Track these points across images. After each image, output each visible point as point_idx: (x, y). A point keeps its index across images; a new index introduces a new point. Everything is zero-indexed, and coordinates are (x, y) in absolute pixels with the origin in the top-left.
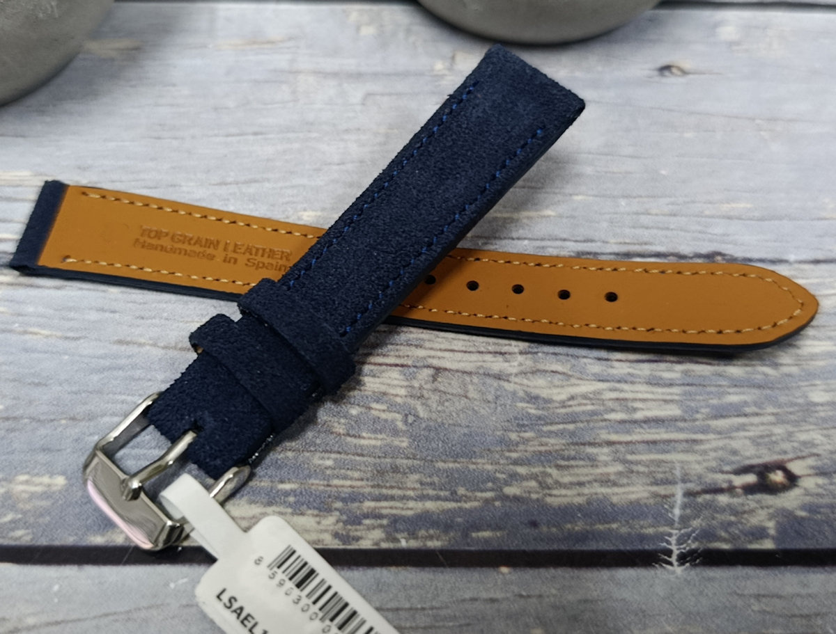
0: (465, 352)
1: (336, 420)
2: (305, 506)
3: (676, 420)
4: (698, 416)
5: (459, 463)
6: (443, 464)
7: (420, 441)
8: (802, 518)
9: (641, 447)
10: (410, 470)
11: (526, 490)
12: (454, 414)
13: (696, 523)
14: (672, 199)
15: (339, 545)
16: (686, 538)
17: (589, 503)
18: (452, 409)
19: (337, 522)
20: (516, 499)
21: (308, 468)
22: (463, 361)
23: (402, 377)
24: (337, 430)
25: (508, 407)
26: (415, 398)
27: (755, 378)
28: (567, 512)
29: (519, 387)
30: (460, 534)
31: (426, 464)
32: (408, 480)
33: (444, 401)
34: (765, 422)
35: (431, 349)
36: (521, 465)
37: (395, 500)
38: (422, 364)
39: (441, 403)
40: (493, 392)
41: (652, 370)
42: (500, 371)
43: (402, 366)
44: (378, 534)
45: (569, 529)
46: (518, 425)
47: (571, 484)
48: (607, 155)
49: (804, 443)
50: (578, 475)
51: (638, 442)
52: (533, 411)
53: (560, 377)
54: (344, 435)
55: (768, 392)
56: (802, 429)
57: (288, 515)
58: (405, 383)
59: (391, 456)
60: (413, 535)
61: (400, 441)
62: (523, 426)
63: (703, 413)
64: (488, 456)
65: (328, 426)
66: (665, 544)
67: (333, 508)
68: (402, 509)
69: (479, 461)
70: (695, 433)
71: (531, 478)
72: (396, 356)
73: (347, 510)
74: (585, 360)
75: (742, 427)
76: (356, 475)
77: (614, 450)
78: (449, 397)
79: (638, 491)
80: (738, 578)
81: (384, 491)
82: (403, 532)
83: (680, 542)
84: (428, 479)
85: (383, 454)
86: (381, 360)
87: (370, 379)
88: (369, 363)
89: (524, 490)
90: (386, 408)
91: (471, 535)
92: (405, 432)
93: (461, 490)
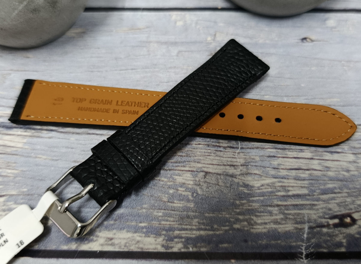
0: (218, 165)
1: (164, 195)
2: (150, 233)
3: (306, 195)
4: (315, 193)
5: (215, 214)
6: (208, 214)
7: (198, 204)
8: (358, 238)
9: (291, 207)
10: (194, 217)
11: (243, 226)
12: (213, 193)
13: (313, 240)
14: (306, 97)
15: (164, 250)
16: (309, 247)
17: (269, 232)
18: (212, 190)
19: (163, 240)
20: (238, 229)
21: (152, 217)
22: (217, 169)
23: (191, 176)
24: (164, 200)
25: (235, 189)
26: (197, 186)
27: (339, 177)
28: (259, 236)
29: (240, 180)
30: (214, 245)
31: (201, 214)
32: (193, 222)
33: (209, 187)
34: (343, 196)
35: (204, 164)
36: (241, 215)
37: (188, 230)
38: (200, 170)
39: (208, 188)
40: (229, 183)
41: (296, 173)
42: (233, 174)
43: (192, 171)
44: (180, 245)
45: (260, 243)
46: (240, 197)
47: (261, 223)
48: (279, 77)
49: (359, 206)
50: (264, 219)
51: (290, 205)
52: (246, 191)
53: (258, 176)
54: (167, 202)
55: (345, 183)
56: (359, 199)
57: (143, 237)
58: (193, 179)
59: (186, 211)
60: (195, 246)
61: (190, 205)
62: (242, 197)
63: (317, 192)
64: (227, 211)
65: (160, 198)
66: (300, 250)
67: (162, 234)
68: (191, 234)
69: (223, 213)
70: (313, 201)
71: (245, 221)
72: (189, 167)
73: (168, 235)
74: (268, 169)
75: (333, 199)
76: (172, 219)
77: (280, 208)
78: (211, 185)
79: (289, 227)
81: (183, 226)
82: (191, 244)
83: (306, 249)
84: (202, 221)
85: (183, 210)
86: (183, 169)
87: (178, 177)
88: (178, 170)
89: (242, 226)
90: (185, 190)
91: (219, 246)
92: (192, 200)
93: (215, 226)
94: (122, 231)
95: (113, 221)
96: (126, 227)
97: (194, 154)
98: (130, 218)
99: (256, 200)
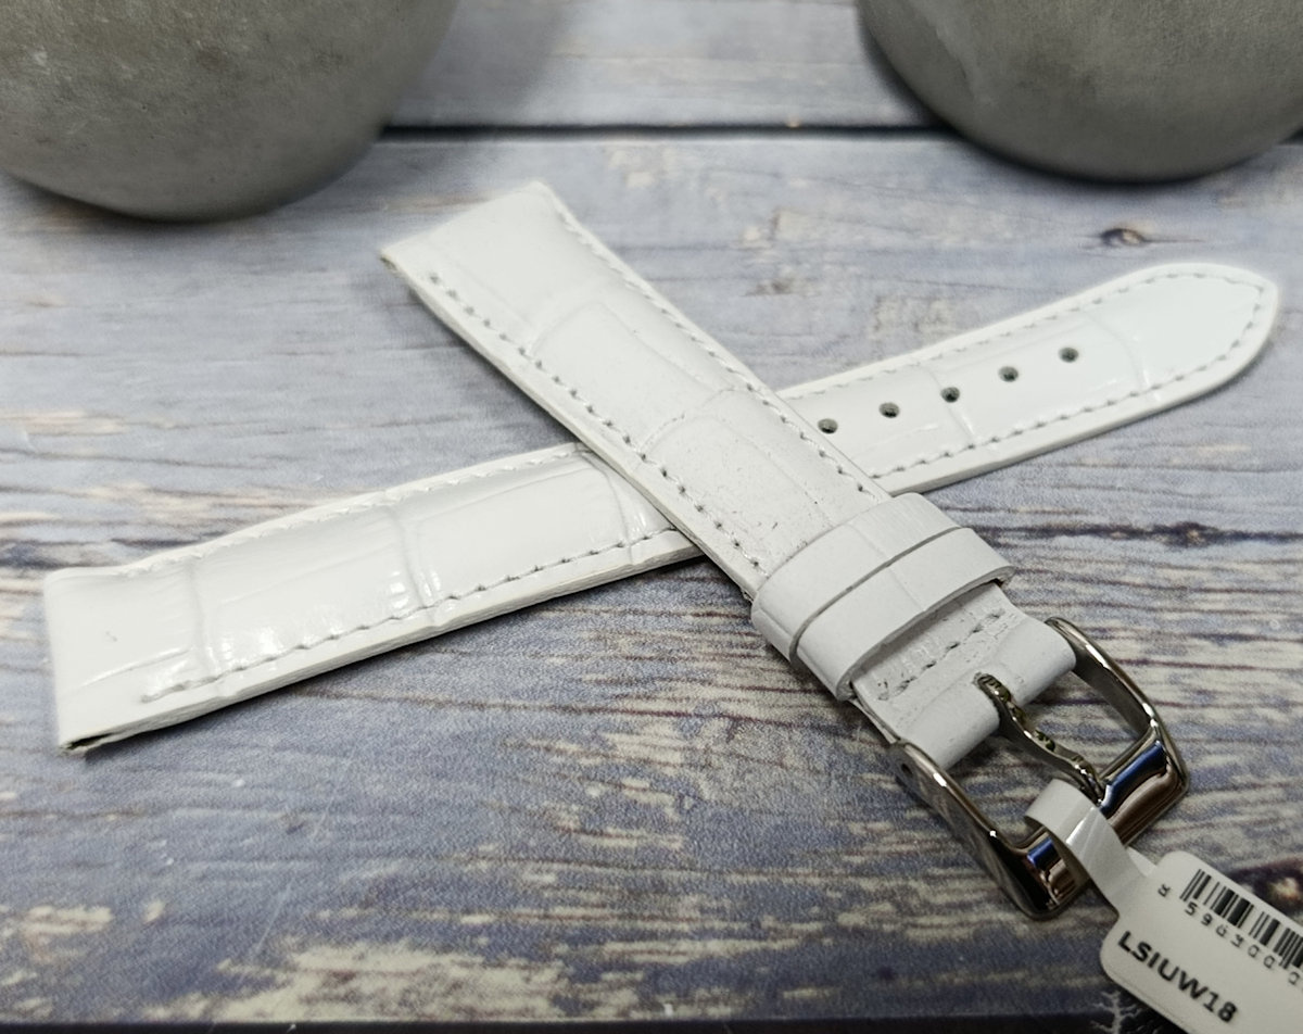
0: (783, 691)
1: (564, 805)
2: (506, 951)
5: (765, 875)
6: (739, 877)
7: (702, 840)
10: (685, 889)
11: (876, 917)
12: (760, 793)
15: (559, 1016)
17: (977, 937)
18: (757, 784)
19: (560, 977)
20: (858, 932)
21: (513, 888)
22: (779, 706)
23: (676, 733)
24: (564, 823)
25: (849, 779)
26: (696, 767)
27: (1252, 727)
28: (941, 953)
29: (867, 746)
30: (763, 994)
31: (712, 878)
32: (680, 904)
33: (744, 773)
34: (1267, 798)
35: (727, 686)
36: (868, 876)
37: (657, 939)
38: (711, 711)
39: (739, 775)
40: (825, 757)
41: (1084, 717)
42: (838, 722)
43: (678, 715)
44: (626, 997)
45: (944, 983)
46: (865, 810)
47: (949, 906)
50: (960, 892)
52: (889, 787)
54: (575, 830)
55: (1274, 749)
57: (475, 968)
58: (682, 743)
59: (653, 865)
60: (685, 997)
61: (669, 840)
62: (873, 810)
64: (814, 862)
65: (550, 816)
66: (1101, 1005)
67: (553, 955)
68: (669, 953)
69: (799, 870)
71: (883, 898)
72: (669, 699)
73: (577, 957)
75: (1229, 808)
76: (594, 897)
78: (752, 764)
81: (640, 924)
82: (669, 992)
83: (1124, 1002)
84: (714, 903)
85: (641, 864)
86: (643, 705)
87: (625, 737)
88: (623, 712)
89: (872, 919)
90: (648, 785)
91: (782, 996)
92: (678, 825)
93: (768, 921)
94: (391, 946)
95: (356, 906)
96: (407, 929)
97: (689, 650)
98: (424, 894)
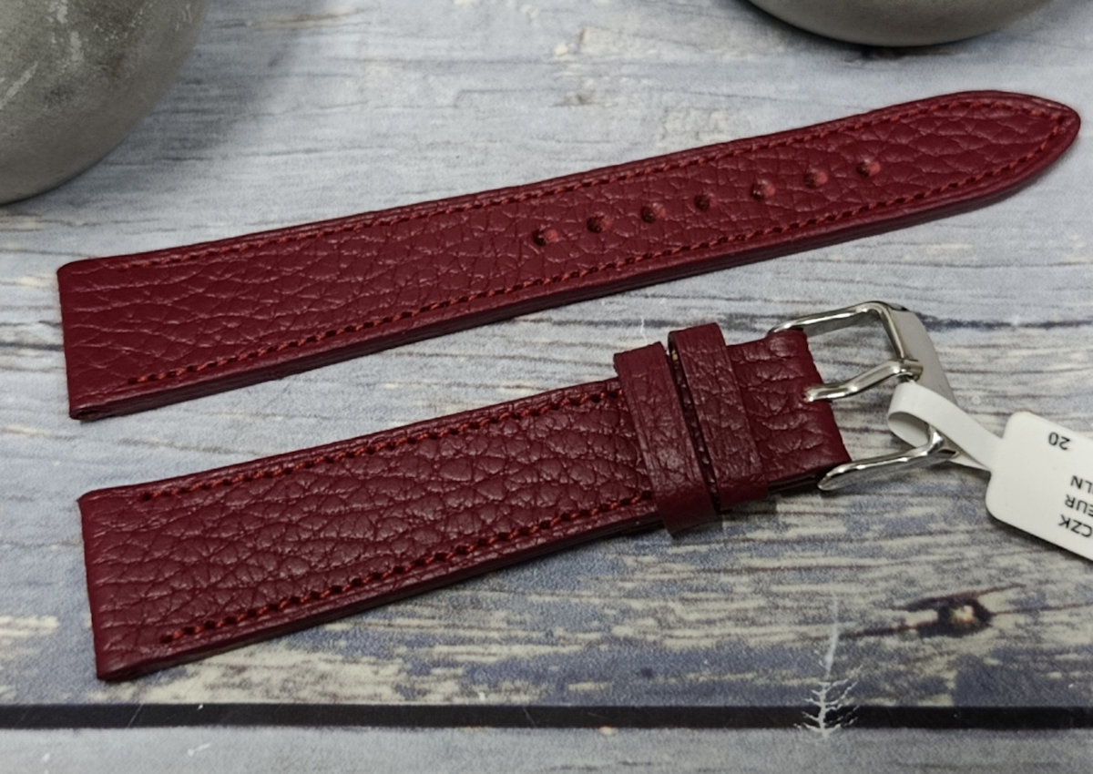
2: (360, 652)
3: (839, 540)
5: (558, 596)
6: (537, 597)
8: (993, 667)
9: (790, 575)
10: (496, 606)
11: (641, 630)
13: (852, 673)
15: (400, 701)
16: (838, 691)
17: (719, 647)
19: (400, 671)
20: (628, 641)
27: (949, 484)
28: (691, 659)
30: (554, 686)
31: (516, 597)
32: (492, 618)
34: (955, 542)
36: (637, 598)
37: (474, 643)
44: (450, 687)
45: (691, 681)
46: (636, 546)
47: (698, 621)
49: (1005, 571)
50: (708, 611)
51: (788, 569)
55: (965, 502)
56: (1005, 551)
57: (338, 662)
59: (472, 586)
60: (494, 687)
62: (642, 546)
63: (875, 531)
64: (595, 586)
66: (811, 700)
67: (395, 654)
68: (483, 655)
69: (584, 593)
70: (861, 557)
71: (648, 615)
73: (413, 656)
75: (924, 549)
76: (427, 611)
77: (756, 579)
79: (782, 632)
80: (901, 743)
81: (461, 632)
82: (482, 683)
83: (829, 698)
84: (518, 617)
89: (639, 630)
91: (568, 688)
93: (559, 631)
94: (274, 647)
99: (687, 553)
